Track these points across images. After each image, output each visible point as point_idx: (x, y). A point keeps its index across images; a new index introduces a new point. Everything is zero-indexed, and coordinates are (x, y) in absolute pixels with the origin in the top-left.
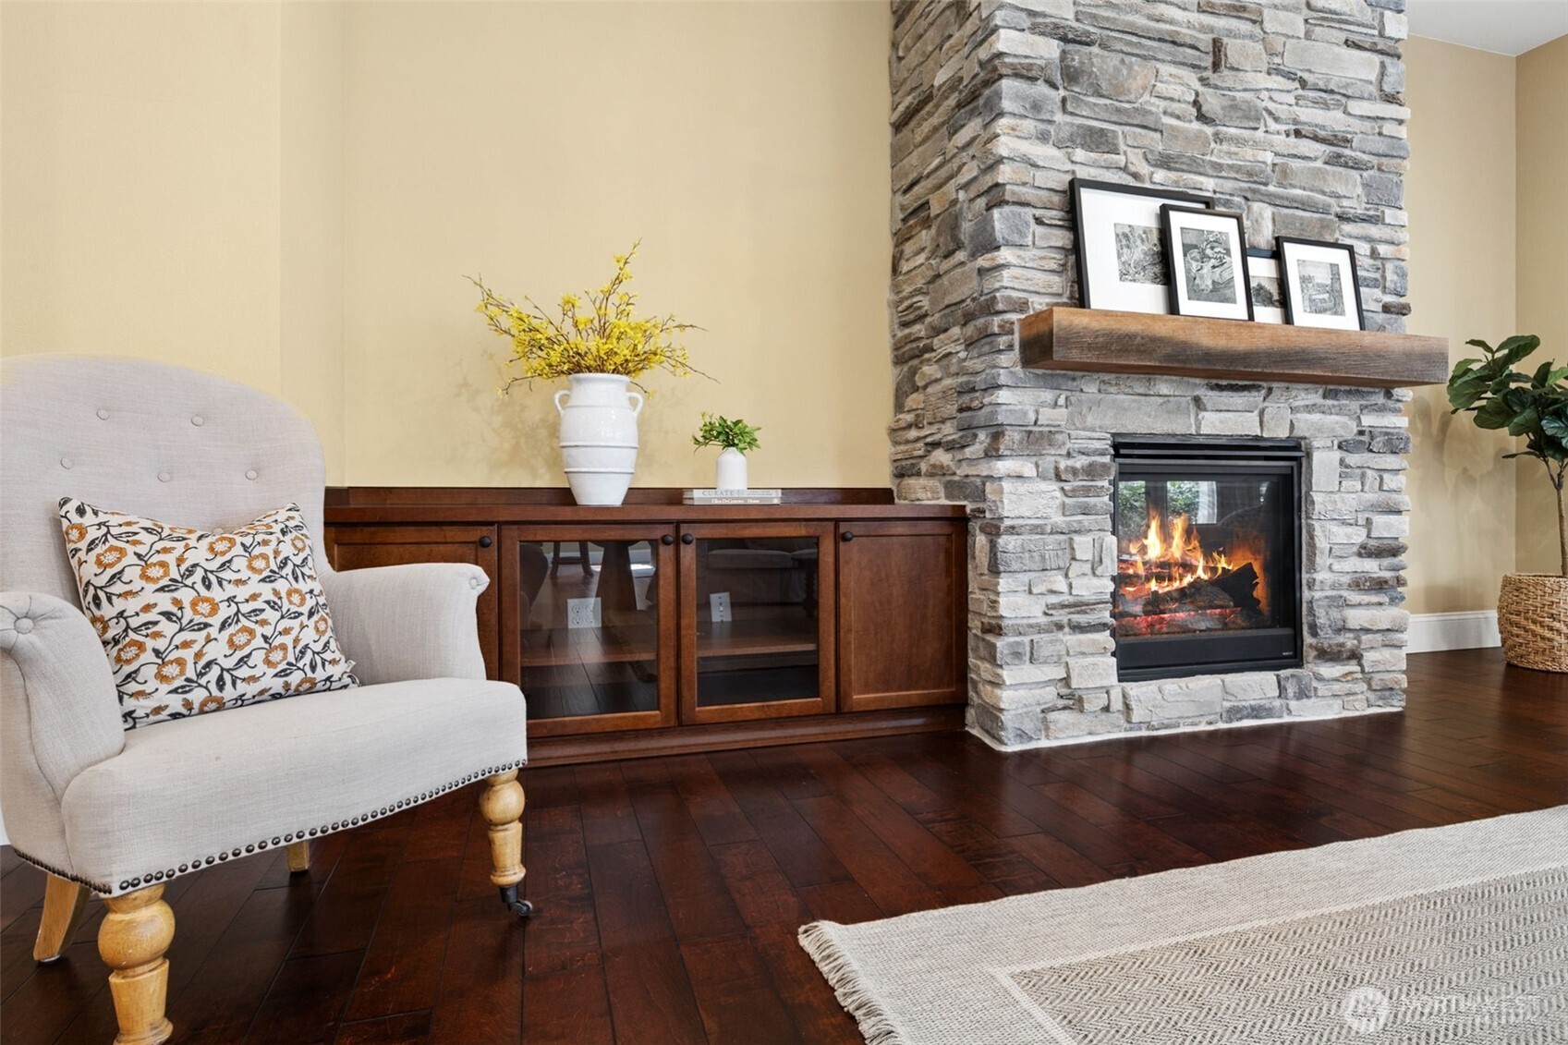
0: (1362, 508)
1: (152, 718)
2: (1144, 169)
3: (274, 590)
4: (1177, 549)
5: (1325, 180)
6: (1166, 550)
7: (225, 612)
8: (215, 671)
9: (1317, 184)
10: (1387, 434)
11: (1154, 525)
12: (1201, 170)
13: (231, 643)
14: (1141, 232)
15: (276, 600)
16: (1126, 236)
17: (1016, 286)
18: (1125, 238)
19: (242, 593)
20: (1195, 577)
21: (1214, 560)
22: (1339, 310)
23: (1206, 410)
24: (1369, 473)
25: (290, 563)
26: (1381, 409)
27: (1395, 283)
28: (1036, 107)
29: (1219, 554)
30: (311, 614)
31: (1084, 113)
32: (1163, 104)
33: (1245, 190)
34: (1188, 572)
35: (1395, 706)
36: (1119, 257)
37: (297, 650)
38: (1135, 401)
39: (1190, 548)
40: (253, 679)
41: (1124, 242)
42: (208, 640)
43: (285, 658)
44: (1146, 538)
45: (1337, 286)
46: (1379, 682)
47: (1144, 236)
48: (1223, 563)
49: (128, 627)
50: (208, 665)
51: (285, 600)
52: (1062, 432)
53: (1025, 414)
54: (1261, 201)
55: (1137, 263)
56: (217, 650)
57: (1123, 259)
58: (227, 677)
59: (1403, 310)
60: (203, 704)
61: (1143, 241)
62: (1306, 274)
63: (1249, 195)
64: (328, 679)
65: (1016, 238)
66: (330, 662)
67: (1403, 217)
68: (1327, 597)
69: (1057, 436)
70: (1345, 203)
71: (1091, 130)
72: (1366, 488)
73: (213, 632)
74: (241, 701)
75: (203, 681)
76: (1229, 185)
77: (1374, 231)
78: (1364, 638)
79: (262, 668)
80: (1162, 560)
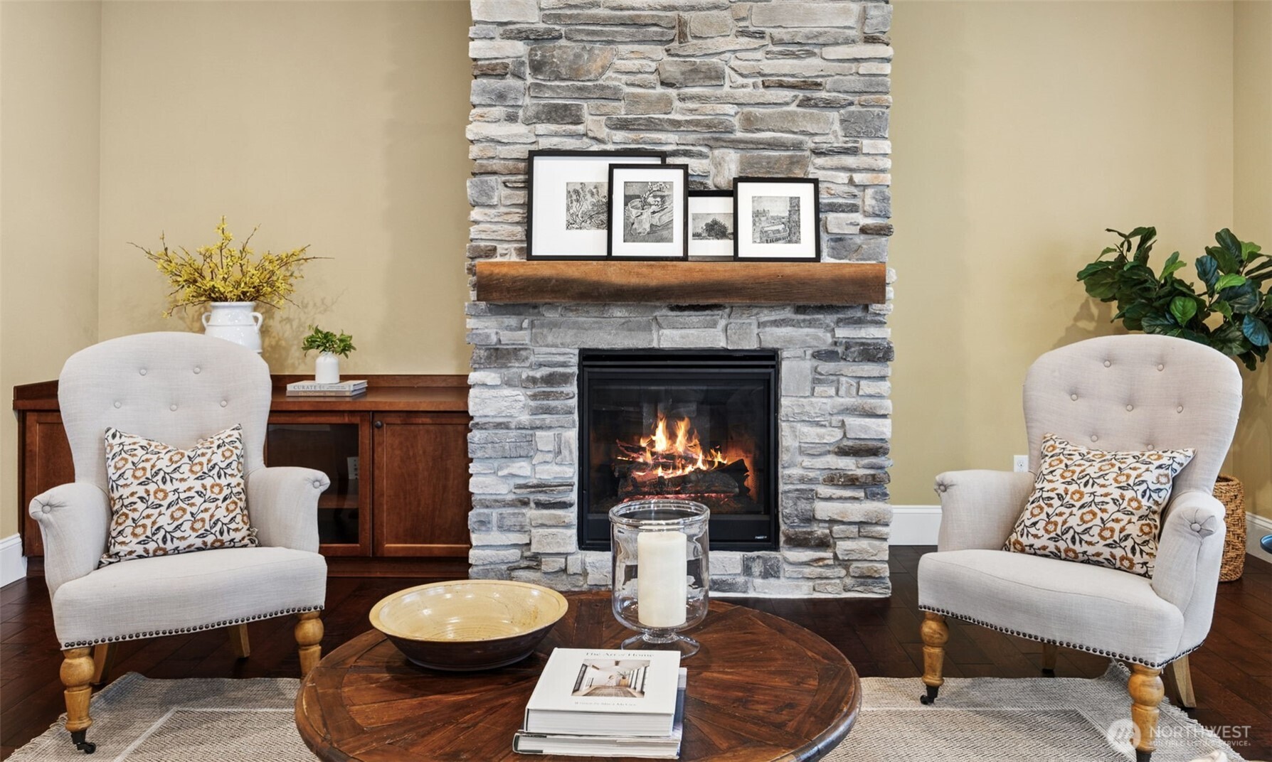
0: (835, 411)
1: (128, 557)
2: (604, 132)
3: (203, 485)
4: (680, 445)
5: (793, 121)
6: (671, 445)
7: (171, 497)
8: (162, 533)
9: (786, 125)
10: (863, 344)
11: (661, 426)
12: (660, 127)
13: (172, 517)
14: (592, 188)
15: (203, 490)
16: (577, 192)
17: (484, 237)
18: (575, 194)
19: (183, 486)
20: (695, 467)
21: (711, 455)
22: (794, 239)
23: (663, 328)
24: (843, 379)
25: (217, 467)
26: (859, 322)
27: (873, 207)
28: (501, 96)
29: (716, 451)
30: (225, 499)
31: (547, 95)
32: (624, 78)
33: (708, 139)
34: (690, 463)
35: (878, 593)
36: (568, 210)
37: (212, 522)
38: (597, 322)
39: (692, 444)
40: (183, 538)
41: (574, 197)
42: (160, 514)
43: (203, 526)
44: (654, 435)
45: (795, 217)
46: (856, 570)
47: (594, 191)
48: (719, 458)
49: (123, 504)
50: (158, 529)
51: (209, 491)
52: (526, 349)
53: (488, 336)
54: (723, 147)
55: (584, 214)
56: (164, 521)
57: (571, 211)
58: (168, 537)
59: (884, 231)
60: (155, 551)
61: (592, 194)
62: (761, 209)
63: (712, 143)
64: (232, 540)
65: (484, 200)
66: (234, 530)
67: (885, 146)
68: (797, 490)
69: (522, 352)
70: (817, 139)
71: (556, 107)
72: (842, 392)
73: (163, 509)
74: (177, 551)
75: (155, 538)
76: (691, 137)
77: (850, 161)
78: (836, 528)
79: (189, 532)
80: (667, 452)
